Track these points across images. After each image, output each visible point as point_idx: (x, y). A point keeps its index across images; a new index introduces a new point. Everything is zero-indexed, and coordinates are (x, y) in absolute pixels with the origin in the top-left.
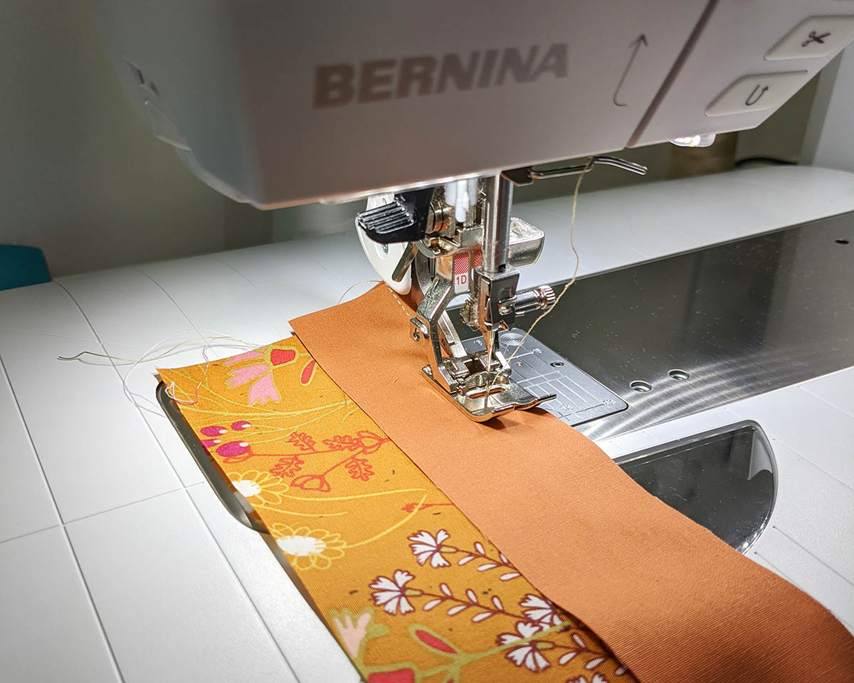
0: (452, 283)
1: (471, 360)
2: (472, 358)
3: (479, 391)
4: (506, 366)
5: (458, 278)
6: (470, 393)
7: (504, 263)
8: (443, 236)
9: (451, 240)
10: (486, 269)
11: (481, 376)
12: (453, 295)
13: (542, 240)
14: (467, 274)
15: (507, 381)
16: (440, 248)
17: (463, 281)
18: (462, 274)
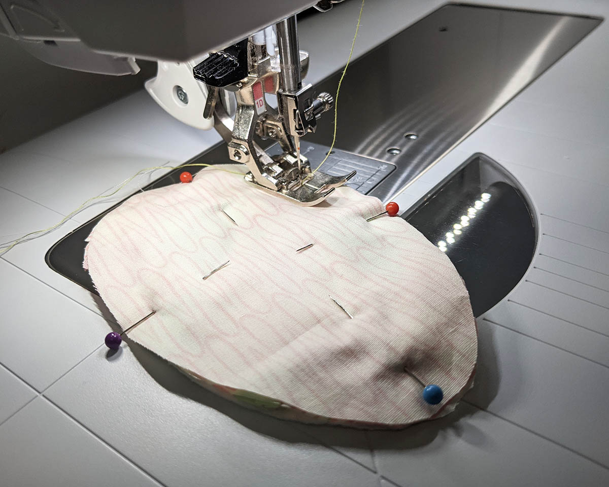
0: (254, 107)
5: (257, 103)
7: (300, 81)
10: (287, 89)
12: (257, 116)
13: (308, 59)
14: (262, 98)
15: (311, 171)
17: (261, 105)
18: (259, 99)
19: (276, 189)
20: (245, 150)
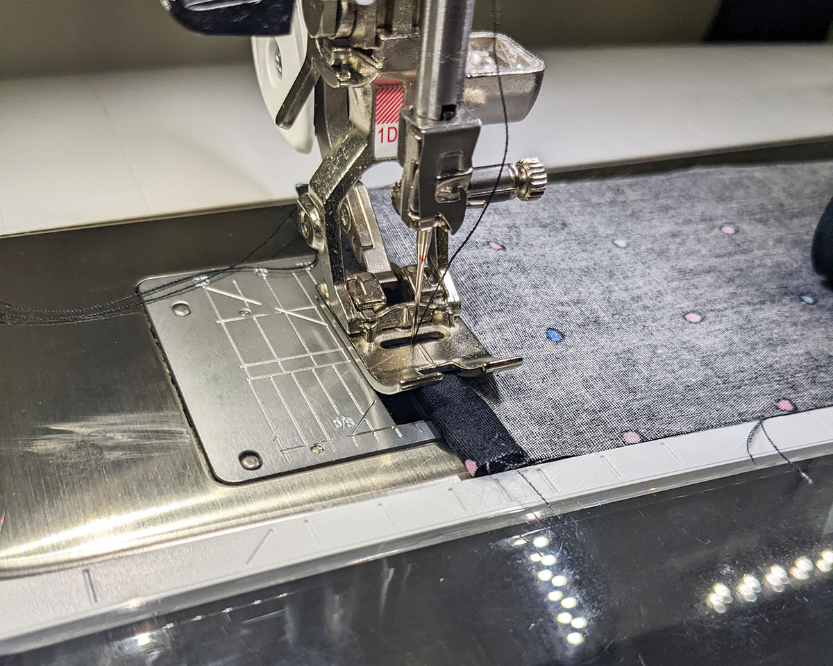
0: (370, 138)
1: (395, 279)
2: (397, 276)
3: (400, 334)
4: (453, 297)
5: (382, 131)
6: (380, 339)
7: (455, 103)
8: (356, 46)
9: (369, 53)
10: (419, 112)
11: (405, 310)
12: (369, 160)
13: (539, 77)
14: (396, 125)
16: (352, 70)
17: (392, 137)
18: (390, 125)
19: (348, 330)
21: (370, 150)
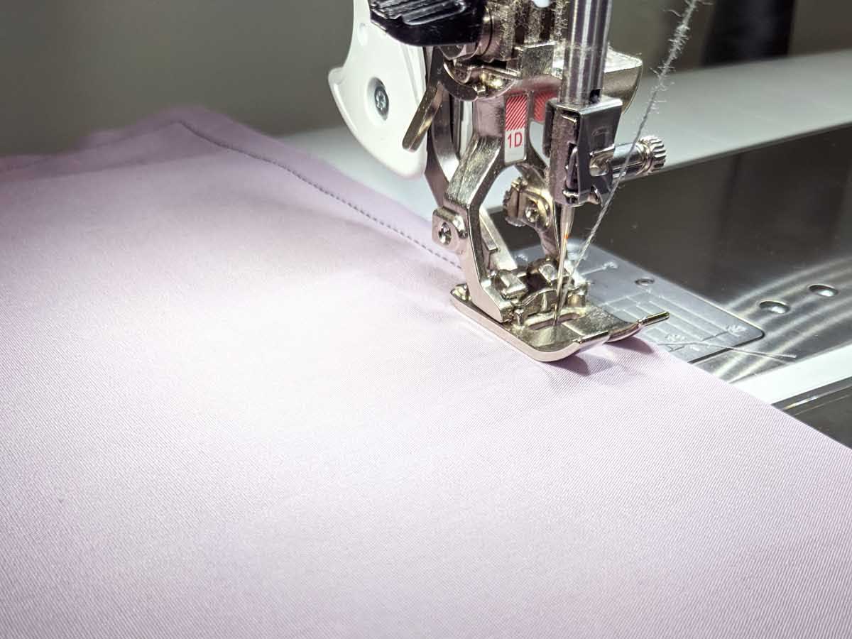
0: (501, 143)
1: (524, 274)
2: (526, 271)
3: (542, 318)
5: (510, 137)
6: (530, 322)
7: (599, 87)
8: (490, 61)
9: (504, 66)
11: (544, 296)
12: (500, 165)
13: (639, 75)
14: (523, 130)
15: (583, 302)
17: (518, 143)
18: (516, 131)
19: (500, 319)
20: (462, 227)
21: (501, 155)
